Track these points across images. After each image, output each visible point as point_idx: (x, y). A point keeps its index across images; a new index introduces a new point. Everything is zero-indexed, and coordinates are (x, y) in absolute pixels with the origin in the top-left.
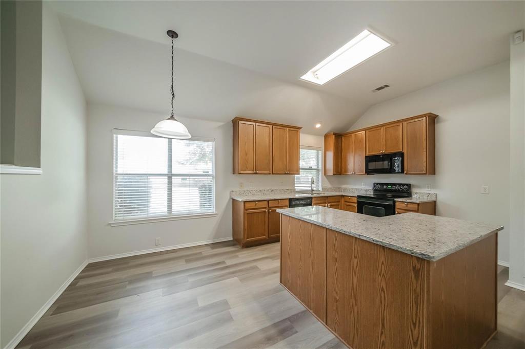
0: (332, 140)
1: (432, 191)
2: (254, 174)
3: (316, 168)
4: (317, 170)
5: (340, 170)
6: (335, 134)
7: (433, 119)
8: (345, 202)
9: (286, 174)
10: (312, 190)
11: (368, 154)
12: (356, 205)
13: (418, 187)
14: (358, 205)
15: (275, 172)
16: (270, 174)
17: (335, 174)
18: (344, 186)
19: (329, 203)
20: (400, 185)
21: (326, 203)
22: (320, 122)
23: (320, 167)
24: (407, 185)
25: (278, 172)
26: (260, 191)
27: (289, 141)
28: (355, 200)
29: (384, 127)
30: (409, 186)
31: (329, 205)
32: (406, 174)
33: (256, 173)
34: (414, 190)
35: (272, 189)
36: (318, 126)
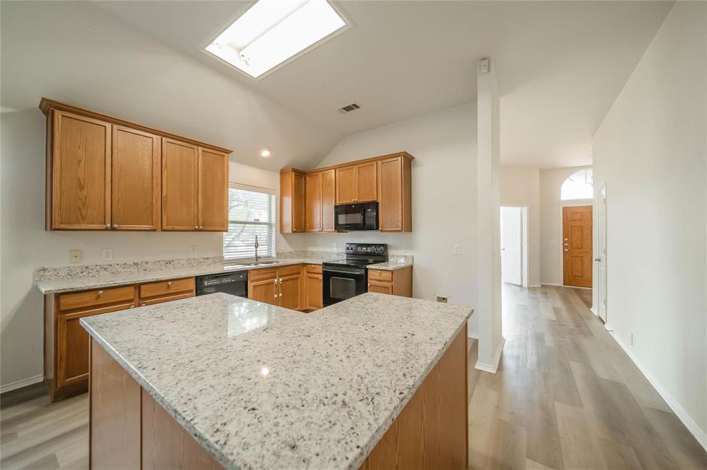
0: (291, 179)
1: (409, 254)
2: (106, 229)
3: (267, 222)
4: (270, 224)
5: (302, 225)
6: (293, 170)
7: (408, 161)
8: (308, 272)
9: (196, 230)
10: (257, 258)
11: (338, 203)
12: (321, 277)
13: (396, 248)
14: (323, 277)
15: (170, 227)
16: (155, 230)
17: (294, 232)
18: (312, 249)
19: (280, 276)
20: (375, 245)
21: (275, 277)
22: (269, 149)
23: (273, 221)
24: (383, 245)
25: (177, 228)
26: (136, 264)
27: (204, 172)
28: (320, 269)
29: (357, 166)
30: (385, 246)
31: (281, 280)
32: (381, 231)
33: (113, 229)
34: (391, 252)
35: (168, 258)
36: (265, 154)
